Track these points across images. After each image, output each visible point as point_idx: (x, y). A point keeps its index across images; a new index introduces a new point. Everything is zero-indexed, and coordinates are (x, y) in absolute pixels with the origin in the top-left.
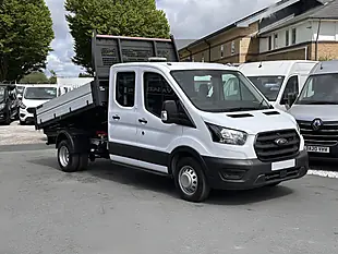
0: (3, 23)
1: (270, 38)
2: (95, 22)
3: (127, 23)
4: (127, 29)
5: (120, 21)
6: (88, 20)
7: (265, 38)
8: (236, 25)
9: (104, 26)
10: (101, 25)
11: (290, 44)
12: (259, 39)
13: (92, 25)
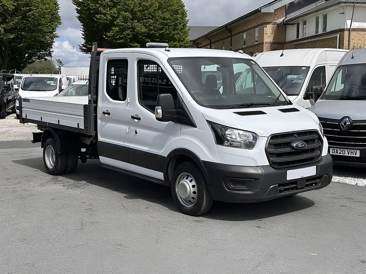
0: (3, 6)
1: (298, 24)
2: (105, 6)
3: (139, 7)
4: (139, 14)
5: (132, 4)
6: (97, 4)
7: (292, 24)
8: (261, 10)
9: (115, 10)
10: (111, 9)
11: (320, 32)
12: (286, 26)
13: (101, 9)
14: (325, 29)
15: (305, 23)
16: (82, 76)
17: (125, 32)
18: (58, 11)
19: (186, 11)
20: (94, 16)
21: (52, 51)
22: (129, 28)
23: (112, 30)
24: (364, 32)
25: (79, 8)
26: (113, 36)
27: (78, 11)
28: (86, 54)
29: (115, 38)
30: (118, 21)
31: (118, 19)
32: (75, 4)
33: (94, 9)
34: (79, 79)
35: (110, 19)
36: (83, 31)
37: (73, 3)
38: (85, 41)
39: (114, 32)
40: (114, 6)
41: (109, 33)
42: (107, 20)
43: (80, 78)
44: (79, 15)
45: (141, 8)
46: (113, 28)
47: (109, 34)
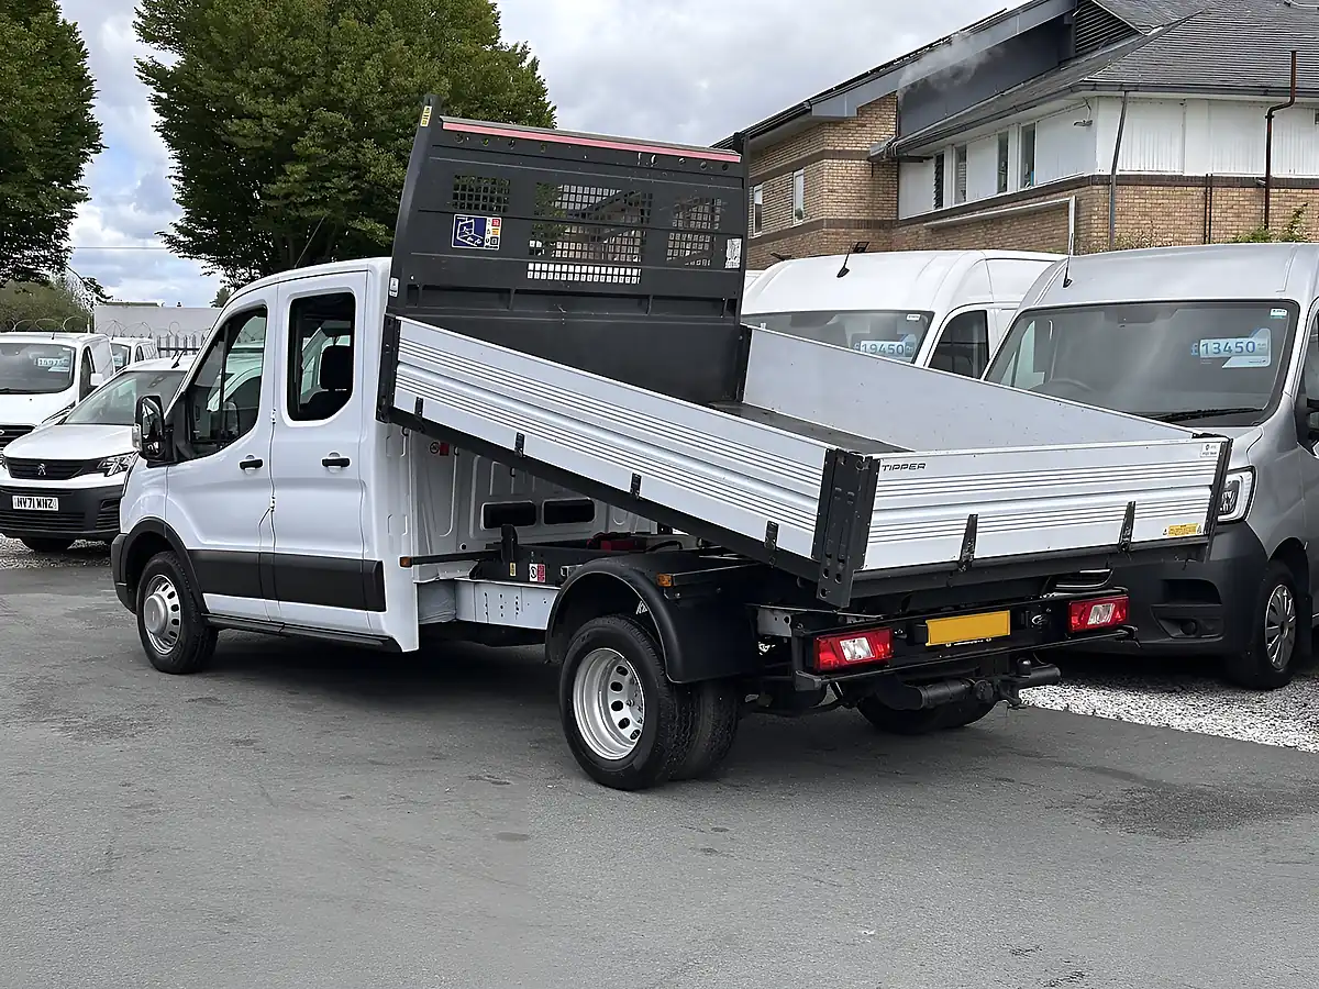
1: (940, 160)
2: (256, 88)
3: (382, 93)
4: (381, 119)
5: (355, 84)
6: (227, 80)
7: (920, 159)
8: (811, 110)
9: (293, 103)
10: (279, 100)
11: (1014, 187)
12: (898, 165)
13: (244, 99)
14: (1028, 176)
15: (962, 156)
16: (172, 339)
17: (330, 181)
18: (92, 102)
19: (549, 108)
20: (218, 123)
21: (66, 249)
22: (344, 168)
23: (283, 172)
24: (1161, 188)
25: (164, 95)
26: (287, 196)
27: (163, 107)
28: (191, 258)
29: (295, 203)
30: (305, 141)
31: (303, 135)
32: (148, 83)
33: (217, 99)
34: (160, 349)
35: (275, 135)
36: (180, 179)
37: (141, 78)
38: (187, 213)
39: (289, 182)
40: (292, 90)
41: (275, 183)
42: (265, 139)
43: (163, 346)
44: (165, 120)
45: (389, 96)
46: (288, 168)
47: (272, 188)
